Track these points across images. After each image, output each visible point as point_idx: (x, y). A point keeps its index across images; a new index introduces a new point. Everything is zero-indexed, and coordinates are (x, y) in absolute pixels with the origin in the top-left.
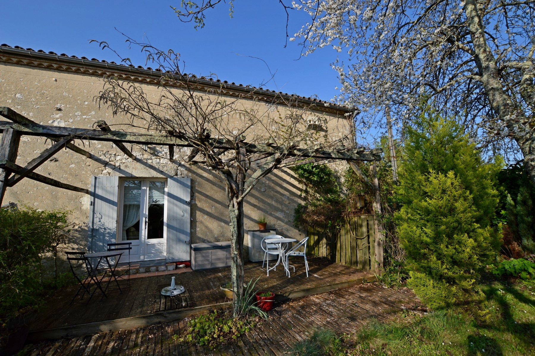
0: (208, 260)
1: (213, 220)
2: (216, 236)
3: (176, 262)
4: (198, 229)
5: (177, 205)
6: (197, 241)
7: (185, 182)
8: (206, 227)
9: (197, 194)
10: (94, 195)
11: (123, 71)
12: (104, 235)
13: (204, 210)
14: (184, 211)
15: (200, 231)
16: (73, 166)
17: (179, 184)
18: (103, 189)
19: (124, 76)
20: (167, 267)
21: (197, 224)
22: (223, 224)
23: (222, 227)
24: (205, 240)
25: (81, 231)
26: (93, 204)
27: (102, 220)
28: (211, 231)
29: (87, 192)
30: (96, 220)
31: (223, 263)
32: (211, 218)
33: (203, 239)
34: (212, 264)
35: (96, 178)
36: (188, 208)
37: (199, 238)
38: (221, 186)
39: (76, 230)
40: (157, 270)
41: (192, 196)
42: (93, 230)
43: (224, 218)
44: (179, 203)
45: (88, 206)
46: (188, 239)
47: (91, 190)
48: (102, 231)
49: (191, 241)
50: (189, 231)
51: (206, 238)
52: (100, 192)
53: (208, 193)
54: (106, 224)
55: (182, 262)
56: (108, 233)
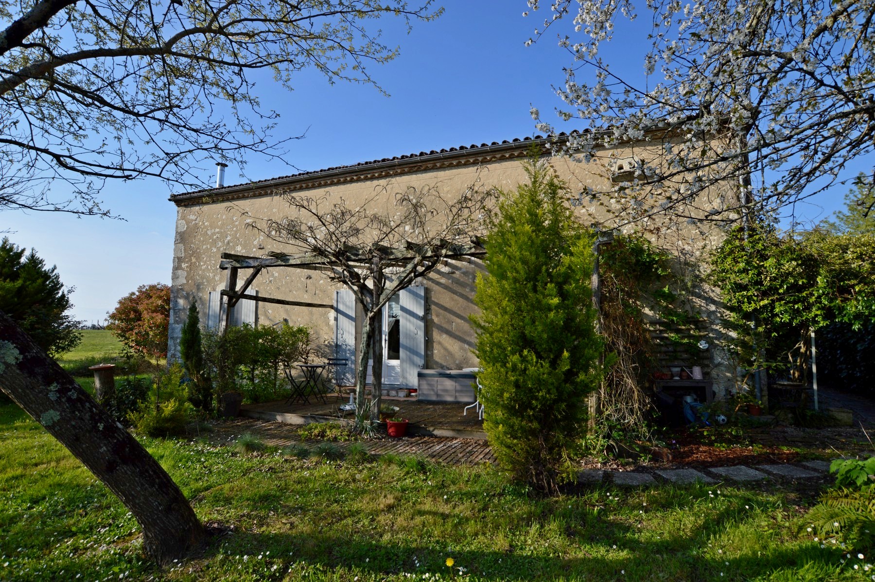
0: (433, 390)
1: (454, 340)
2: (457, 362)
3: (410, 389)
4: (435, 351)
5: (410, 321)
6: (435, 366)
7: (418, 292)
8: (446, 349)
9: (433, 307)
10: (337, 310)
11: (353, 172)
12: (345, 351)
13: (442, 327)
14: (417, 327)
15: (437, 354)
16: (322, 282)
17: (411, 295)
18: (344, 304)
19: (355, 178)
20: (397, 393)
21: (435, 345)
22: (466, 346)
23: (465, 350)
24: (444, 366)
25: (329, 346)
26: (336, 319)
27: (344, 336)
28: (450, 354)
29: (332, 307)
30: (340, 336)
31: (451, 396)
32: (451, 338)
33: (441, 364)
34: (438, 395)
35: (337, 293)
36: (422, 324)
37: (437, 363)
38: (463, 295)
39: (326, 346)
40: (388, 395)
41: (427, 310)
42: (337, 345)
43: (468, 339)
44: (412, 319)
45: (332, 322)
46: (421, 362)
47: (335, 305)
48: (344, 347)
49: (427, 366)
50: (423, 353)
51: (445, 364)
52: (341, 307)
53: (447, 305)
54: (347, 340)
55: (415, 390)
56: (349, 350)
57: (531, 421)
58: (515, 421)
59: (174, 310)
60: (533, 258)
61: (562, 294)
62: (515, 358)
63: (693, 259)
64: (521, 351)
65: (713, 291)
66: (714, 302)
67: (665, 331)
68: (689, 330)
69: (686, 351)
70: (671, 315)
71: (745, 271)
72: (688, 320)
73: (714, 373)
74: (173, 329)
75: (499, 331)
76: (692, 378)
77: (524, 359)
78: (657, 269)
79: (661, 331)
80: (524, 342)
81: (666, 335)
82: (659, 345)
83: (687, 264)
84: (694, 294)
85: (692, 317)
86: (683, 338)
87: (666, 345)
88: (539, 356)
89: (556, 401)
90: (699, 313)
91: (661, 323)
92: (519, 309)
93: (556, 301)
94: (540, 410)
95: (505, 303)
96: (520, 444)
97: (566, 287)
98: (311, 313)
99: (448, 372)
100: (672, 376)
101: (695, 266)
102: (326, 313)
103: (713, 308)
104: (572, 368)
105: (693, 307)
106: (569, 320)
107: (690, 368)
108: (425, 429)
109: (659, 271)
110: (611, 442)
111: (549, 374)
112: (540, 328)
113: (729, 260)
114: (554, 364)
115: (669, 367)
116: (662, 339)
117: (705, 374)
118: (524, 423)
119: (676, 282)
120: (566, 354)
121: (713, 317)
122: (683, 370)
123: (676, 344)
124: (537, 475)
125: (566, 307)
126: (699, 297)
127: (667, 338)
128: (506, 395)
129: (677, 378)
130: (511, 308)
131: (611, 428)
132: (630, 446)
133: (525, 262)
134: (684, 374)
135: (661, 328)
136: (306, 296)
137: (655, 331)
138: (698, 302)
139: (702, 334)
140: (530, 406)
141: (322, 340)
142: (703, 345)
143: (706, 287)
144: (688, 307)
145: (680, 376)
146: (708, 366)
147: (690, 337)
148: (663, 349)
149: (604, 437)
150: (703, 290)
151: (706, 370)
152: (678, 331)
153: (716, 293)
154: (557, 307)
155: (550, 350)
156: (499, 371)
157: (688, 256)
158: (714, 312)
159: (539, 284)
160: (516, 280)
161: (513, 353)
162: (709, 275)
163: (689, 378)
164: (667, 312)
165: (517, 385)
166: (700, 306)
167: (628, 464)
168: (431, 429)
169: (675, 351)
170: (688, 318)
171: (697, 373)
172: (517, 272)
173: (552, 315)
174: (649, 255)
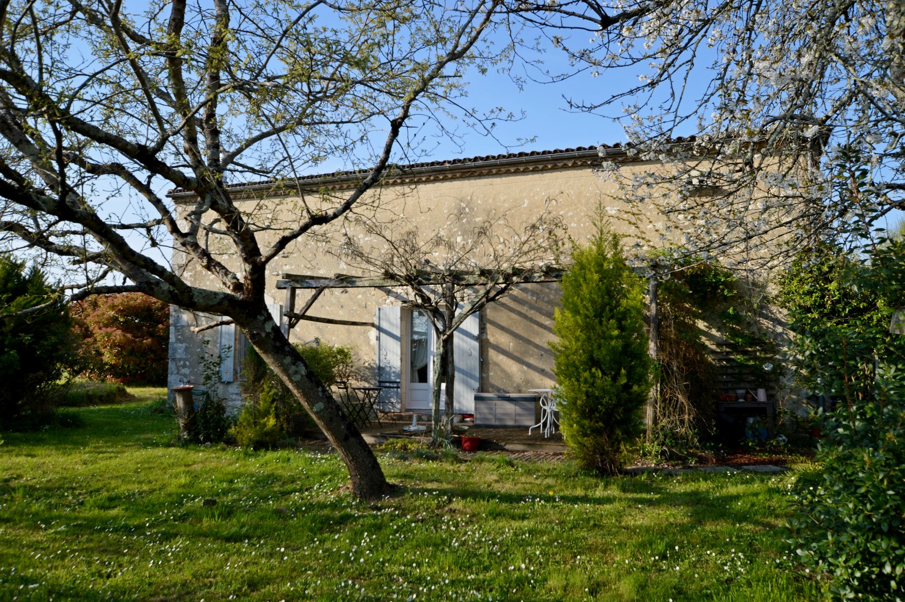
0: (494, 414)
1: (512, 361)
2: (516, 384)
3: (465, 414)
4: (491, 374)
5: (465, 342)
8: (502, 371)
9: (488, 325)
10: (379, 329)
12: (389, 373)
13: (498, 347)
14: (472, 348)
15: (494, 376)
18: (387, 321)
23: (523, 372)
24: (502, 389)
25: (371, 368)
26: (378, 339)
27: (388, 357)
28: (508, 376)
29: (373, 325)
30: (382, 357)
31: (512, 420)
32: (508, 359)
33: (498, 387)
34: (497, 419)
35: (380, 309)
36: (476, 344)
39: (367, 368)
41: (482, 329)
42: (380, 368)
43: (526, 360)
44: (466, 338)
45: (373, 341)
46: (477, 385)
47: (376, 323)
48: (388, 369)
49: (482, 389)
50: (477, 375)
51: (502, 387)
52: (384, 325)
53: (504, 324)
54: (391, 362)
55: (471, 416)
56: (394, 372)
57: (597, 422)
58: (586, 422)
59: (176, 327)
60: (600, 300)
61: (621, 328)
62: (586, 374)
63: (761, 279)
64: (590, 370)
65: (780, 313)
66: (780, 323)
67: (731, 353)
68: (755, 352)
69: (752, 374)
70: (737, 336)
71: (810, 293)
72: (753, 342)
73: (779, 395)
74: (175, 350)
75: (574, 354)
76: (756, 400)
77: (593, 376)
78: (723, 290)
79: (728, 353)
80: (593, 362)
81: (732, 357)
82: (725, 367)
83: (754, 284)
84: (762, 315)
85: (759, 339)
86: (748, 360)
87: (732, 367)
88: (604, 373)
89: (616, 406)
90: (765, 334)
91: (728, 345)
92: (589, 338)
93: (616, 333)
94: (604, 414)
95: (578, 333)
96: (588, 441)
97: (623, 322)
98: (349, 332)
99: (507, 395)
100: (737, 398)
101: (764, 287)
102: (365, 332)
103: (779, 329)
104: (628, 381)
105: (760, 329)
106: (626, 346)
107: (755, 390)
108: (497, 444)
109: (726, 292)
110: (665, 448)
111: (612, 385)
112: (604, 352)
113: (795, 282)
114: (615, 379)
115: (734, 389)
116: (728, 360)
117: (770, 396)
118: (592, 424)
119: (742, 303)
120: (623, 371)
121: (779, 339)
122: (747, 392)
123: (741, 365)
124: (602, 461)
125: (624, 337)
126: (766, 319)
127: (733, 360)
128: (579, 402)
129: (742, 400)
130: (583, 336)
131: (665, 436)
132: (680, 451)
133: (593, 302)
134: (749, 396)
135: (728, 350)
136: (341, 312)
137: (721, 353)
138: (766, 323)
139: (768, 356)
140: (597, 410)
141: (362, 362)
142: (768, 367)
143: (774, 309)
144: (755, 329)
145: (745, 398)
146: (773, 388)
147: (756, 358)
148: (729, 371)
149: (658, 445)
150: (771, 311)
151: (771, 392)
152: (745, 353)
153: (782, 314)
154: (617, 337)
155: (612, 369)
156: (573, 385)
157: (756, 276)
158: (781, 334)
159: (604, 319)
160: (587, 316)
161: (585, 370)
162: (777, 296)
163: (754, 399)
164: (734, 333)
165: (587, 394)
166: (768, 327)
167: (677, 465)
168: (503, 444)
169: (740, 373)
170: (755, 339)
171: (761, 395)
172: (588, 310)
173: (613, 343)
174: (715, 276)
